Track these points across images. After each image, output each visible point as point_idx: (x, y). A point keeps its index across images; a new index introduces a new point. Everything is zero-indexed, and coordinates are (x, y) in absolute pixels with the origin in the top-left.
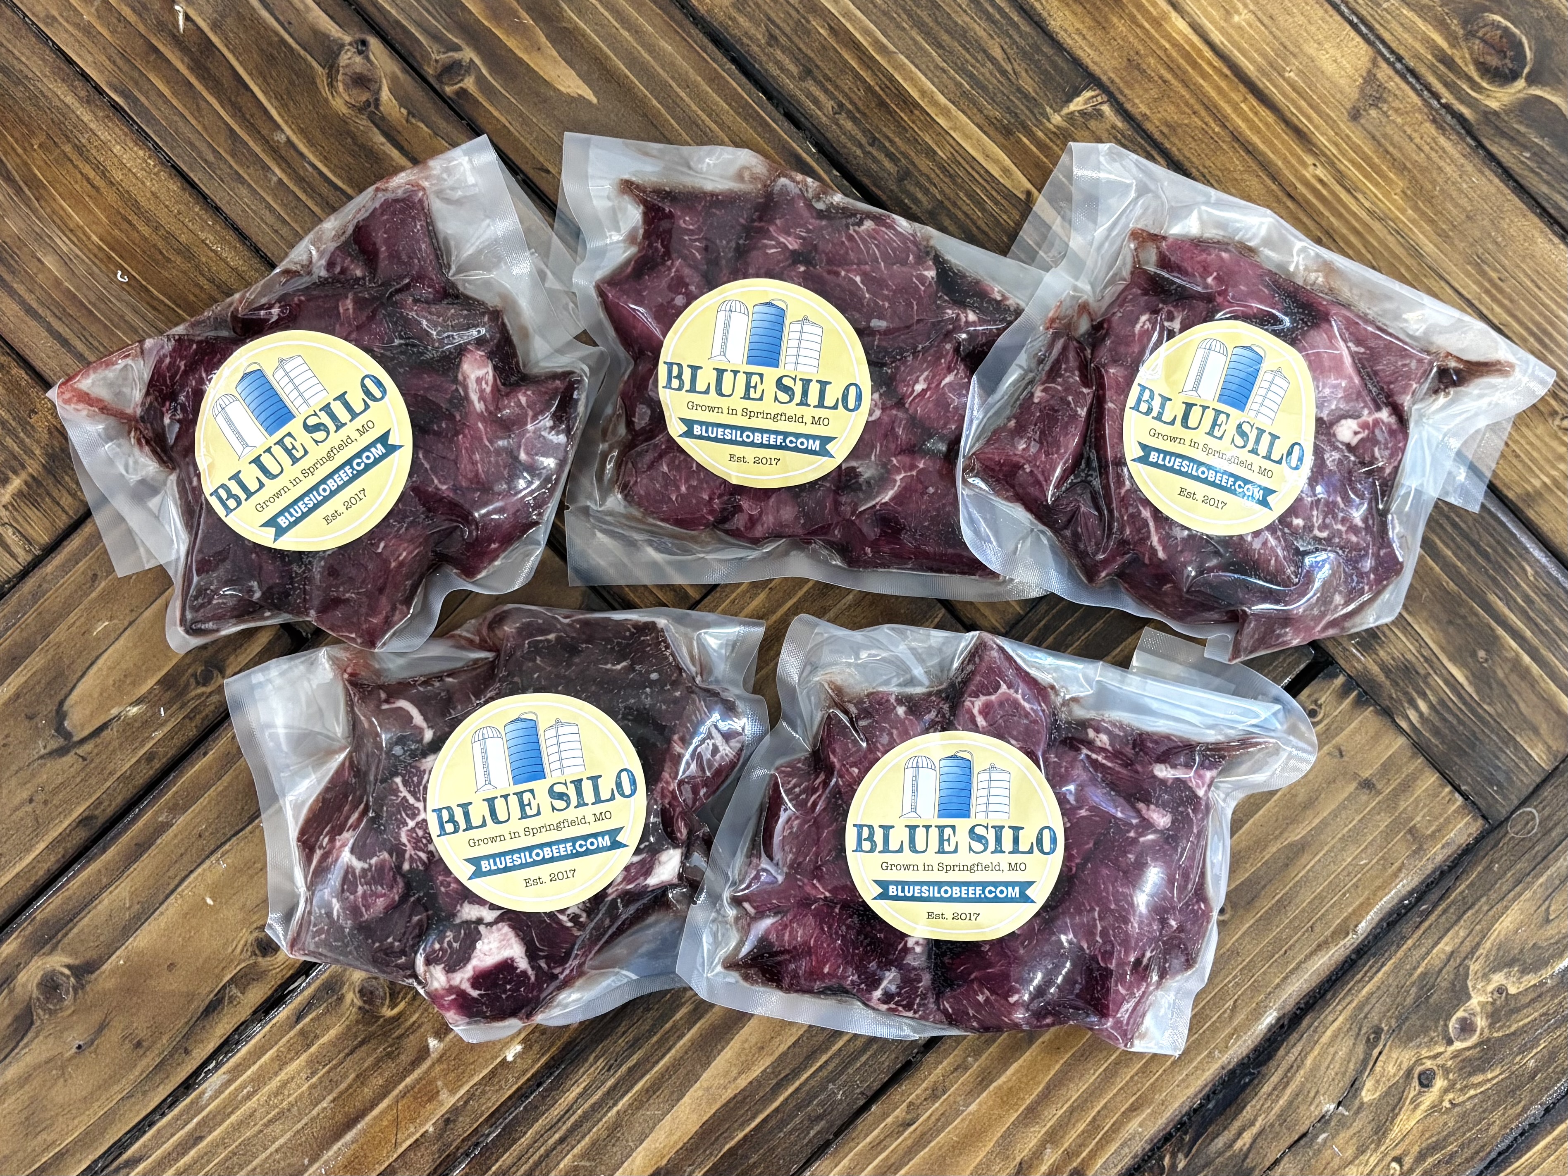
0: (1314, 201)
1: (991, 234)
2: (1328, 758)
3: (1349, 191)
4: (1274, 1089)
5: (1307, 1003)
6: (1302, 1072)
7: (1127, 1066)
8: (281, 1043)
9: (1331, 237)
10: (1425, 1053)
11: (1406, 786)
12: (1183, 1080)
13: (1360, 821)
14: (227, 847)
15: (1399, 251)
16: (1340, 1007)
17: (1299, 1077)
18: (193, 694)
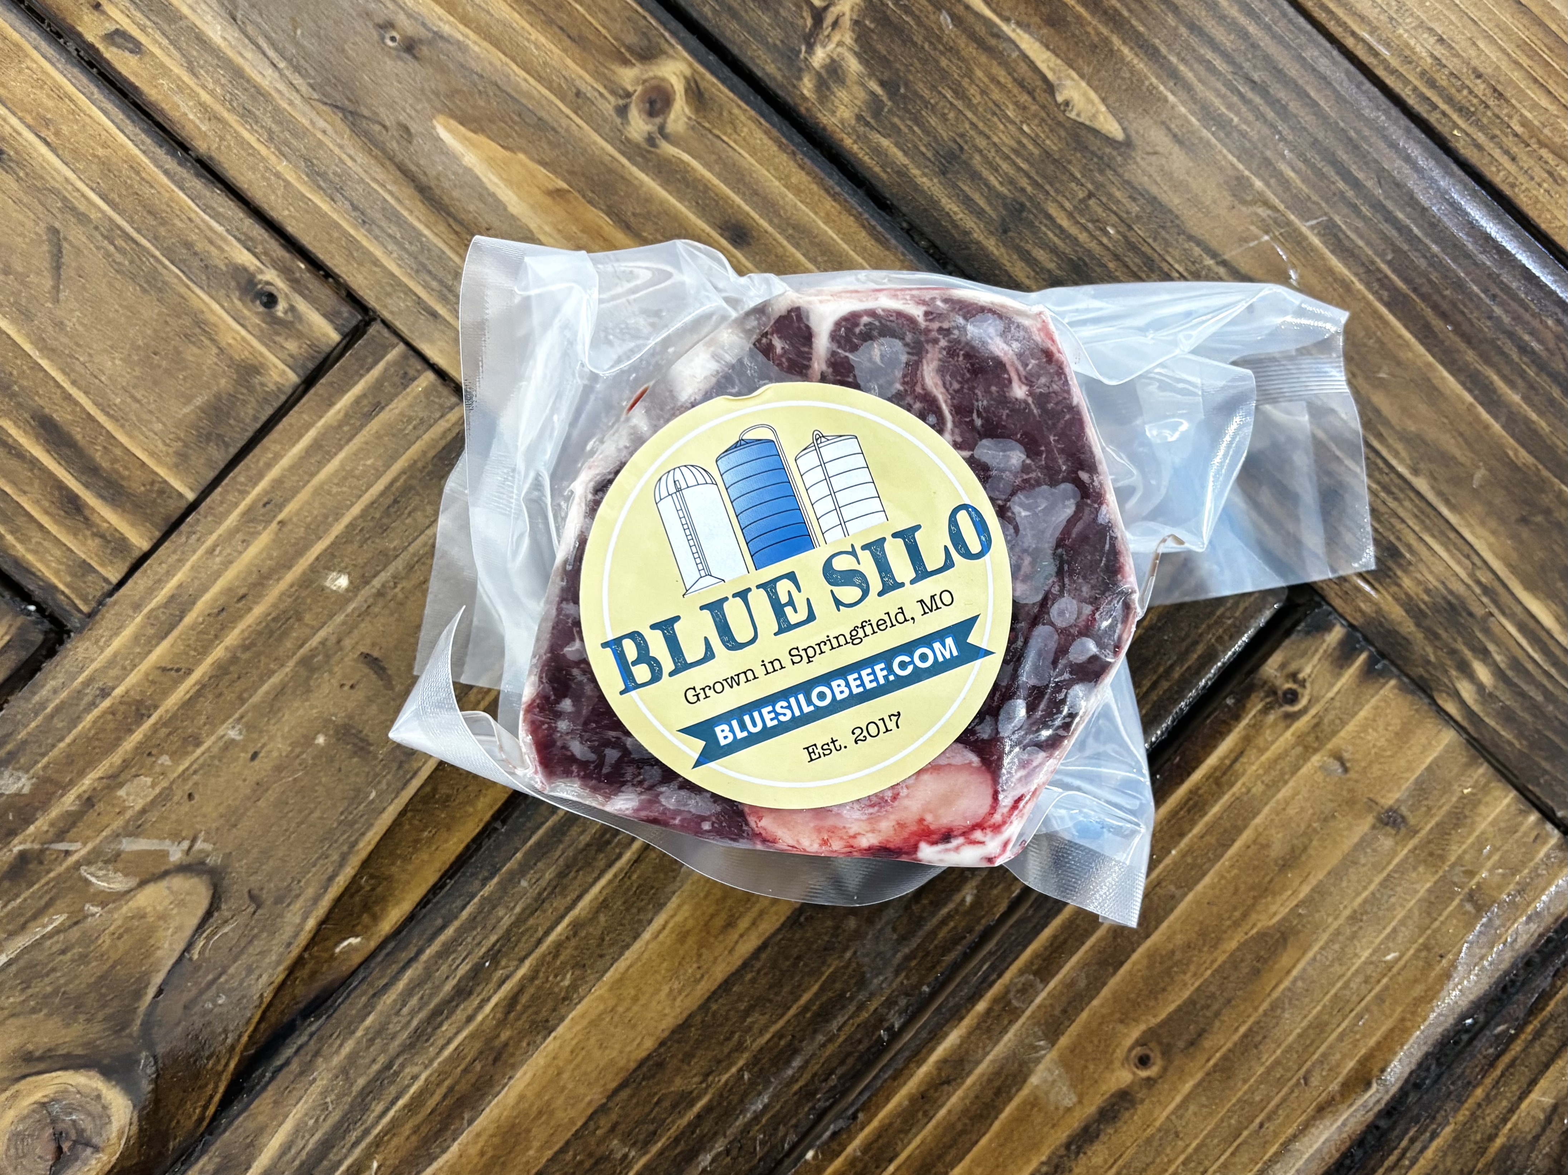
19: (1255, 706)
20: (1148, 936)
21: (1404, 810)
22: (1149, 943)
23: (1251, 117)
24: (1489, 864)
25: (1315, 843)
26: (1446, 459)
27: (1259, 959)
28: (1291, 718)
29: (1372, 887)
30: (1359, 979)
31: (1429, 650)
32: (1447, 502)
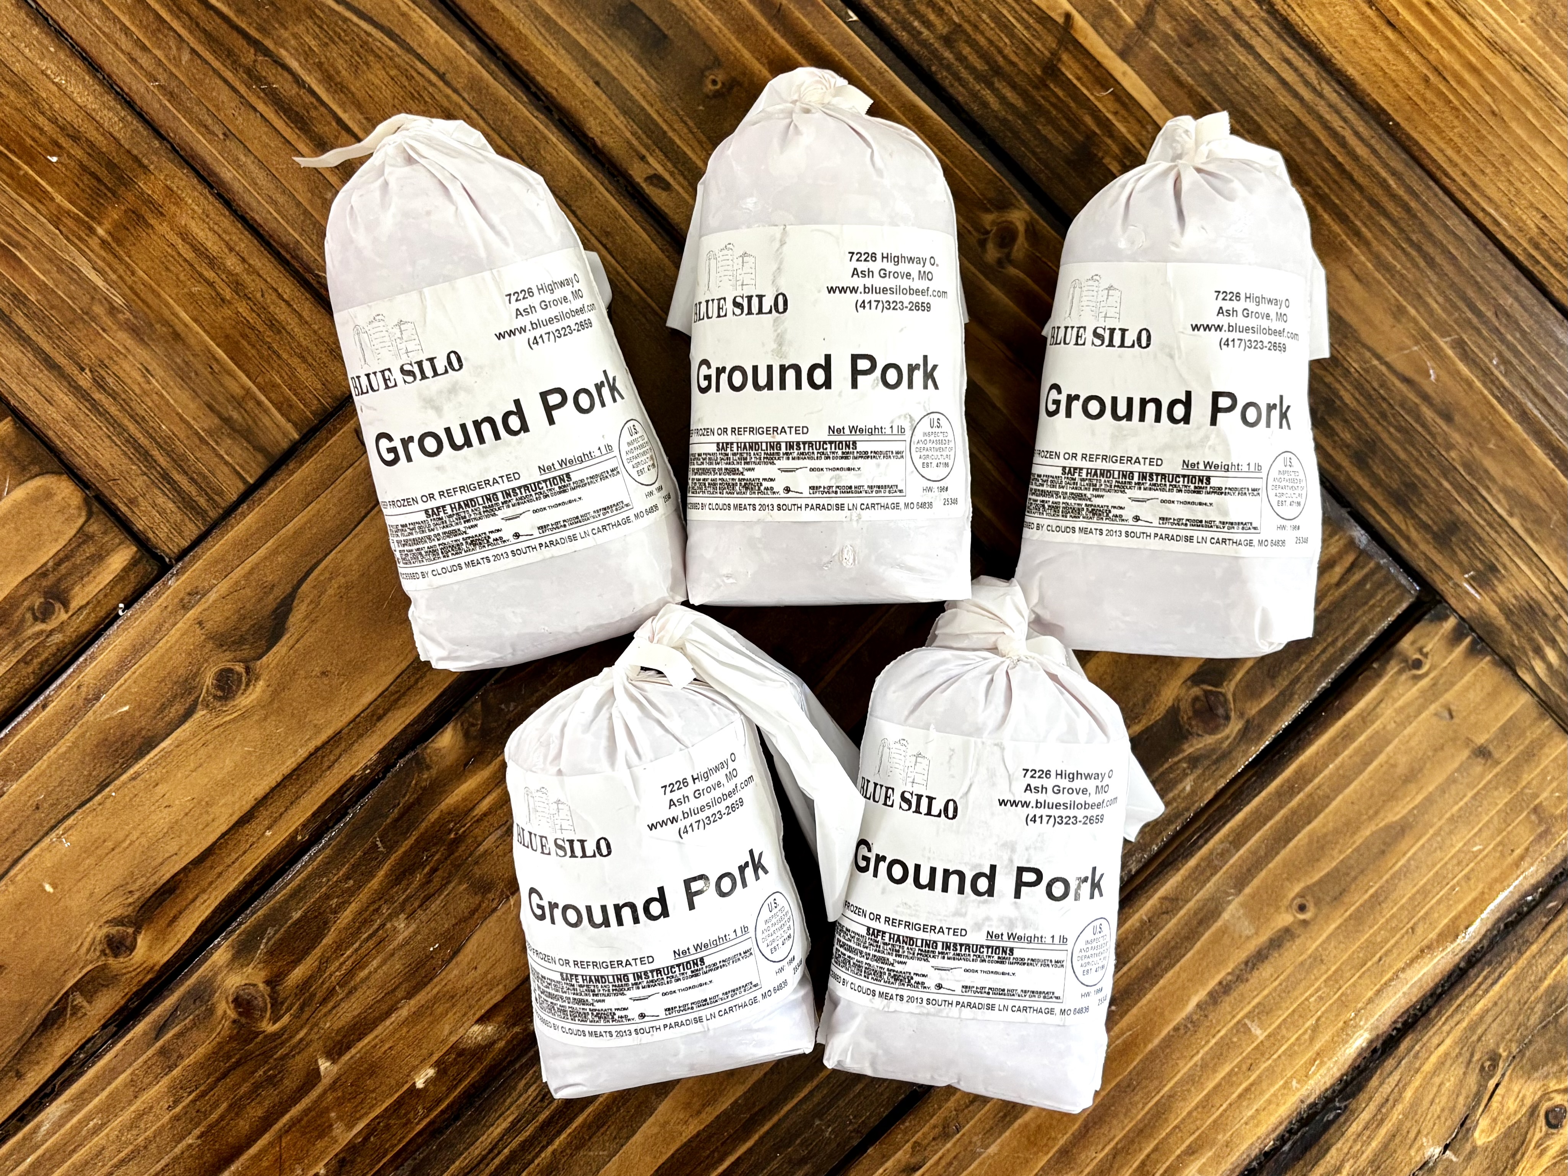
0: (1419, 28)
1: (1022, 65)
2: (1434, 720)
3: (1463, 17)
4: (1366, 1128)
5: (1405, 1023)
6: (1400, 1107)
7: (1184, 1099)
8: (136, 1065)
9: (1440, 74)
10: (1553, 1085)
11: (1530, 755)
12: (1253, 1117)
13: (1474, 797)
14: (70, 821)
15: (1526, 91)
16: (1446, 1028)
17: (1396, 1115)
18: (30, 632)
19: (1393, 668)
20: (1309, 823)
21: (1491, 748)
22: (1309, 828)
23: (1409, 265)
24: (1549, 789)
25: (1428, 765)
26: (1532, 506)
27: (1385, 843)
28: (1417, 678)
29: (1466, 800)
30: (1455, 861)
31: (1514, 637)
32: (1532, 536)
